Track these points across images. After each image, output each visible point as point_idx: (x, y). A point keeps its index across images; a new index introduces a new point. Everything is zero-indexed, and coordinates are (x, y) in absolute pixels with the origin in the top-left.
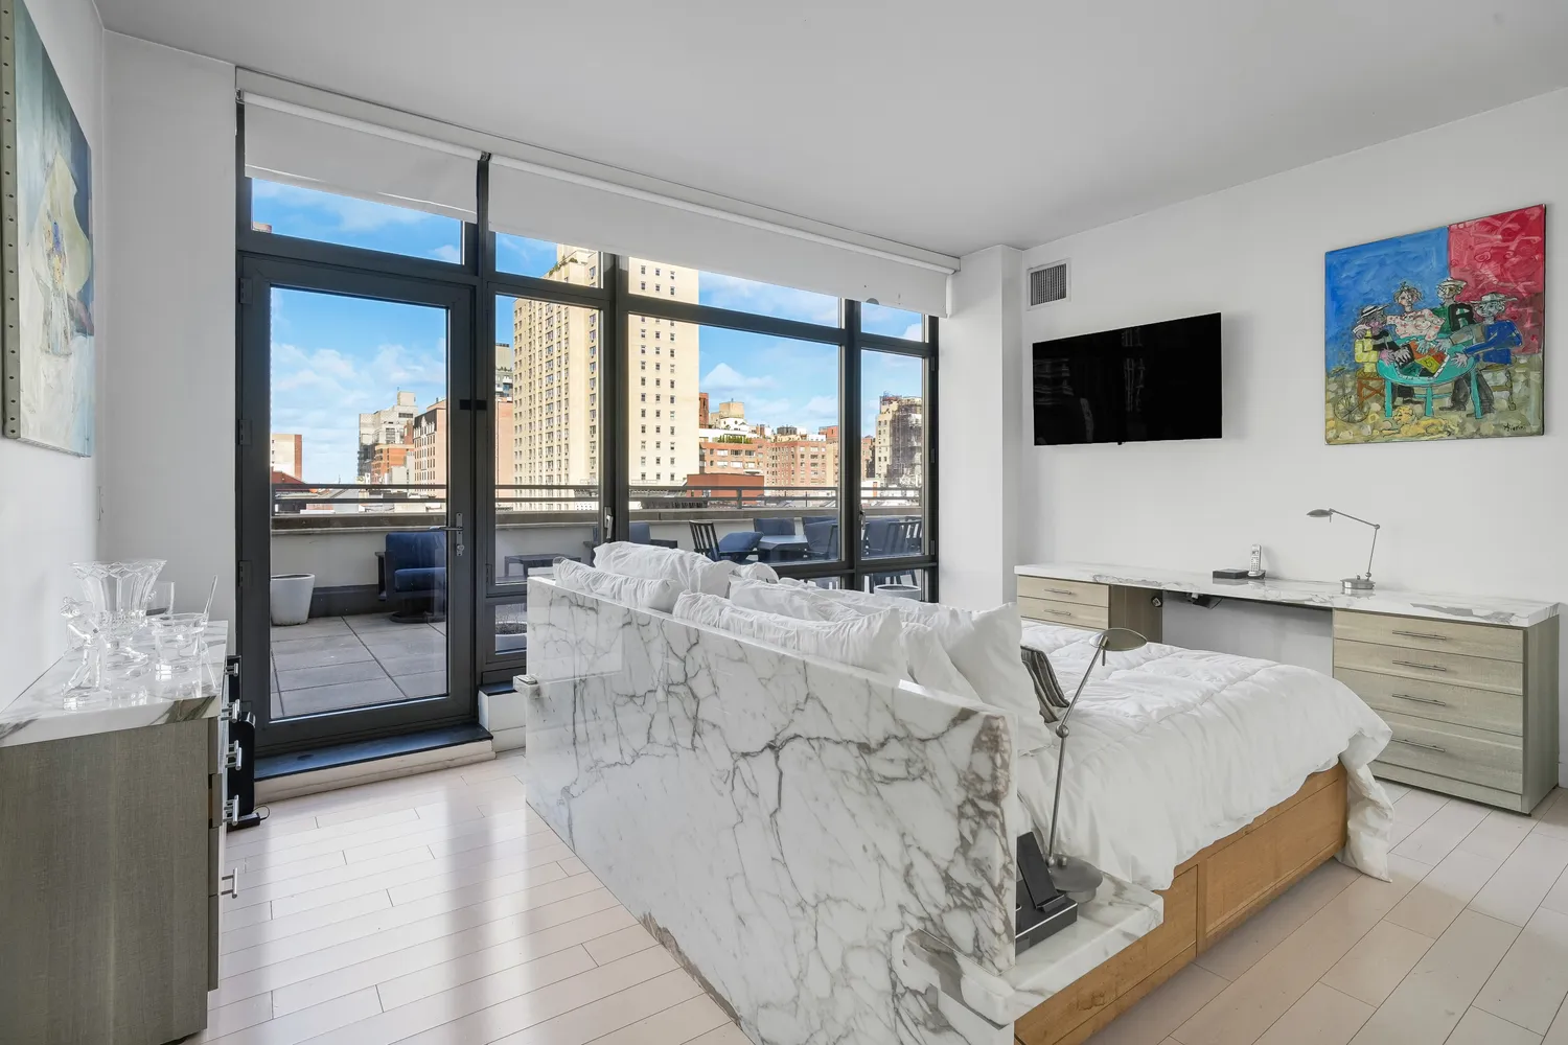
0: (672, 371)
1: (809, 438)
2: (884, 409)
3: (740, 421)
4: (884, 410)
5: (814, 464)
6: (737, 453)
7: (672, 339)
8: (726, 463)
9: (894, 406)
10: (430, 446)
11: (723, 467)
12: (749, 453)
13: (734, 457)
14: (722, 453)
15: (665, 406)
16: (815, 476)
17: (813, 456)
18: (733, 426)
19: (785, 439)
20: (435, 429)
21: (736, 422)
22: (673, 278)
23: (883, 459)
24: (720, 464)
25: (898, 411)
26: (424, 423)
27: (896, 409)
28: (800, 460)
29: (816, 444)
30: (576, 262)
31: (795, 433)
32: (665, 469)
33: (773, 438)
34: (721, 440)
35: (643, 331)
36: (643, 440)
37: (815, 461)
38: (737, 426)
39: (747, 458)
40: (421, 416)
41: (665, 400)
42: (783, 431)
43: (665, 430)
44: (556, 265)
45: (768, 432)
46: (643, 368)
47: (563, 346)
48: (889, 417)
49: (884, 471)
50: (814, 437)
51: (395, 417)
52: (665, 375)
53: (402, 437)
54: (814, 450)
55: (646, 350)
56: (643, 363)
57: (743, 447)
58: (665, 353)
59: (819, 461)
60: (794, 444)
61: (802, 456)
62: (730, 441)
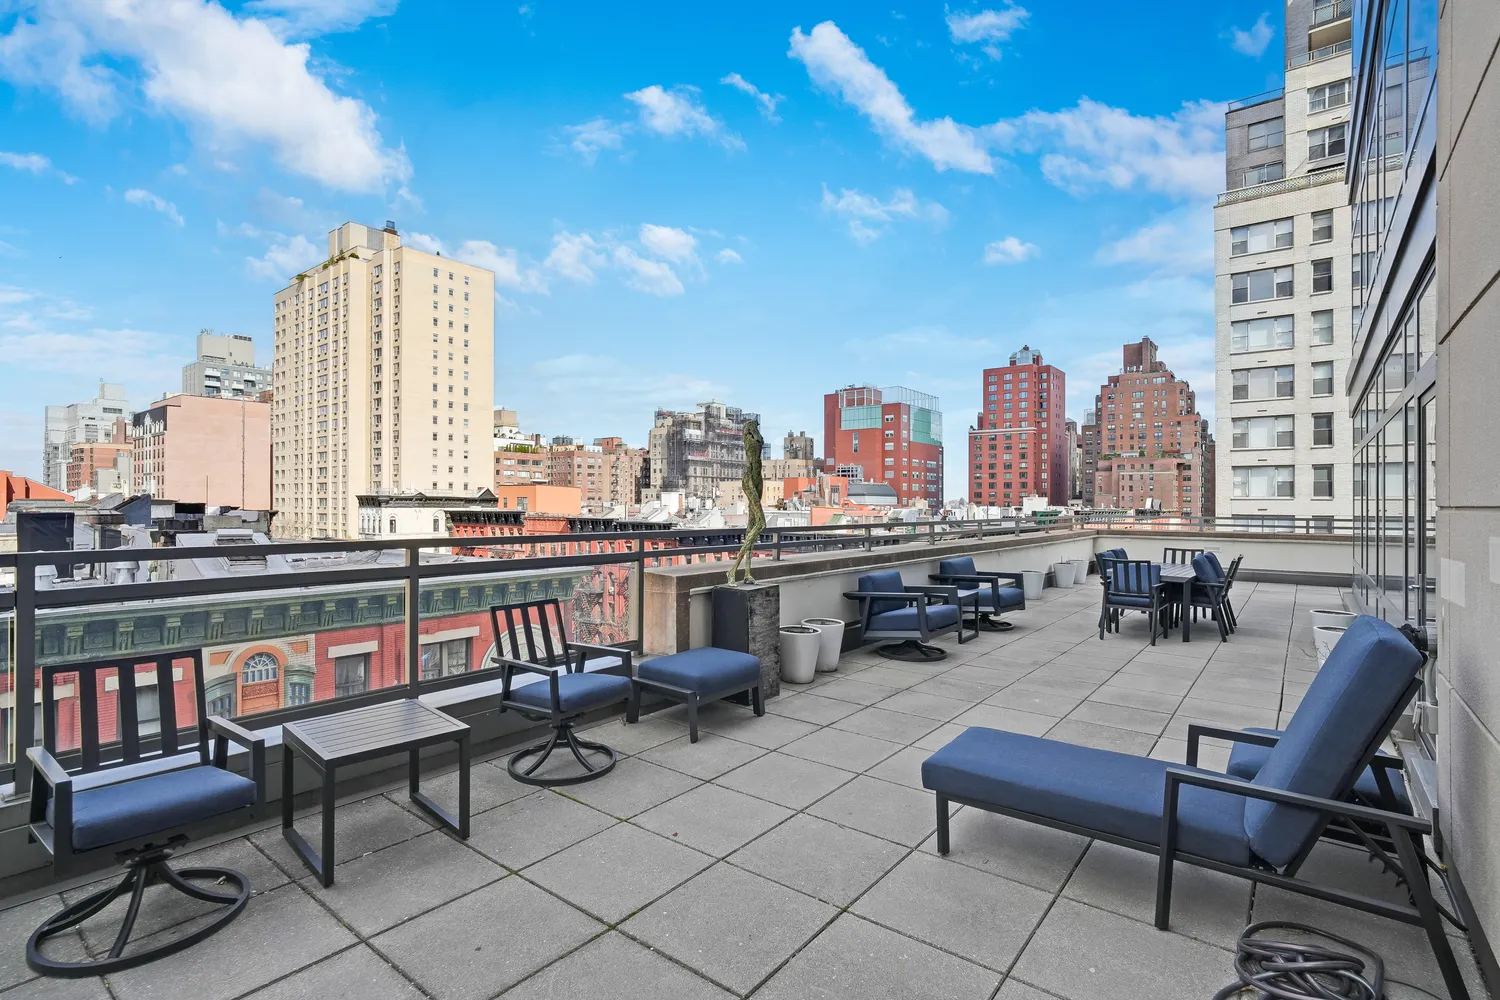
0: (466, 378)
1: (586, 448)
2: (661, 421)
3: (515, 430)
4: (659, 424)
5: (590, 475)
6: (523, 462)
7: (466, 346)
8: (513, 473)
9: (669, 421)
10: (157, 447)
11: (509, 477)
12: (536, 463)
13: (520, 467)
14: (509, 462)
15: (458, 413)
16: (591, 486)
17: (590, 467)
18: (508, 434)
19: (561, 449)
20: (165, 429)
21: (511, 431)
22: (467, 283)
23: (658, 471)
24: (505, 473)
25: (673, 425)
26: (148, 420)
27: (671, 424)
28: (577, 470)
29: (592, 455)
30: (357, 257)
31: (571, 444)
32: (458, 479)
33: (549, 448)
34: (507, 449)
35: (436, 335)
36: (435, 448)
37: (591, 471)
38: (512, 435)
39: (534, 468)
40: (144, 414)
41: (458, 408)
42: (557, 440)
43: (458, 438)
44: (332, 259)
45: (543, 442)
46: (435, 373)
47: (341, 345)
48: (664, 431)
49: (659, 482)
50: (589, 448)
51: (97, 412)
52: (459, 383)
53: (107, 435)
54: (591, 461)
55: (439, 355)
56: (435, 368)
57: (530, 457)
58: (459, 359)
59: (595, 471)
60: (570, 454)
61: (579, 466)
62: (516, 450)
